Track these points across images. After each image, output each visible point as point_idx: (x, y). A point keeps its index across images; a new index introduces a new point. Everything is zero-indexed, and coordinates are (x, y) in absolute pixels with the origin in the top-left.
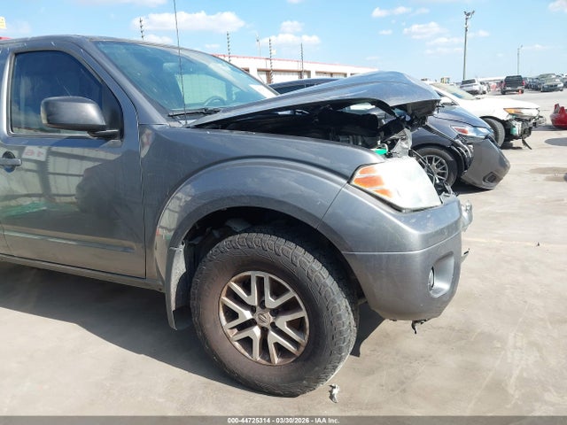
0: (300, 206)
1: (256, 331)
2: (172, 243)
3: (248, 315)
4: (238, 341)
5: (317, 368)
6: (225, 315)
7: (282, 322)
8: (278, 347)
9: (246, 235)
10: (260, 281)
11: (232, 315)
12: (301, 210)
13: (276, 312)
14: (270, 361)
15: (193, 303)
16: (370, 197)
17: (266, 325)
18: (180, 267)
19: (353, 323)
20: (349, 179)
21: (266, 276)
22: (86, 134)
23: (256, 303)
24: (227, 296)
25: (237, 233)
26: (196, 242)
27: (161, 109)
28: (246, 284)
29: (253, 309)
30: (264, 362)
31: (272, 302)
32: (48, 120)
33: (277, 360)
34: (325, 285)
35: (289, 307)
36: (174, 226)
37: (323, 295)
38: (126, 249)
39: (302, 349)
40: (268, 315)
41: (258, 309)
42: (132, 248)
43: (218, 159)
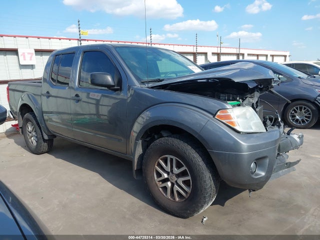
0: (190, 126)
1: (169, 184)
2: (137, 139)
3: (166, 176)
4: (161, 188)
5: (194, 205)
6: (157, 175)
7: (180, 181)
8: (178, 192)
9: (167, 138)
10: (172, 160)
11: (159, 175)
12: (190, 128)
13: (178, 176)
14: (174, 199)
15: (143, 167)
16: (223, 124)
17: (174, 181)
18: (139, 151)
19: (213, 185)
20: (214, 115)
21: (174, 158)
22: (106, 88)
23: (169, 171)
24: (157, 166)
25: (164, 137)
26: (148, 139)
27: (138, 79)
28: (166, 161)
29: (168, 173)
30: (172, 199)
31: (176, 171)
32: (91, 82)
33: (177, 199)
34: (199, 165)
35: (184, 174)
36: (138, 132)
37: (198, 169)
38: (119, 140)
39: (188, 195)
40: (174, 177)
41: (171, 173)
42: (121, 140)
43: (158, 102)
